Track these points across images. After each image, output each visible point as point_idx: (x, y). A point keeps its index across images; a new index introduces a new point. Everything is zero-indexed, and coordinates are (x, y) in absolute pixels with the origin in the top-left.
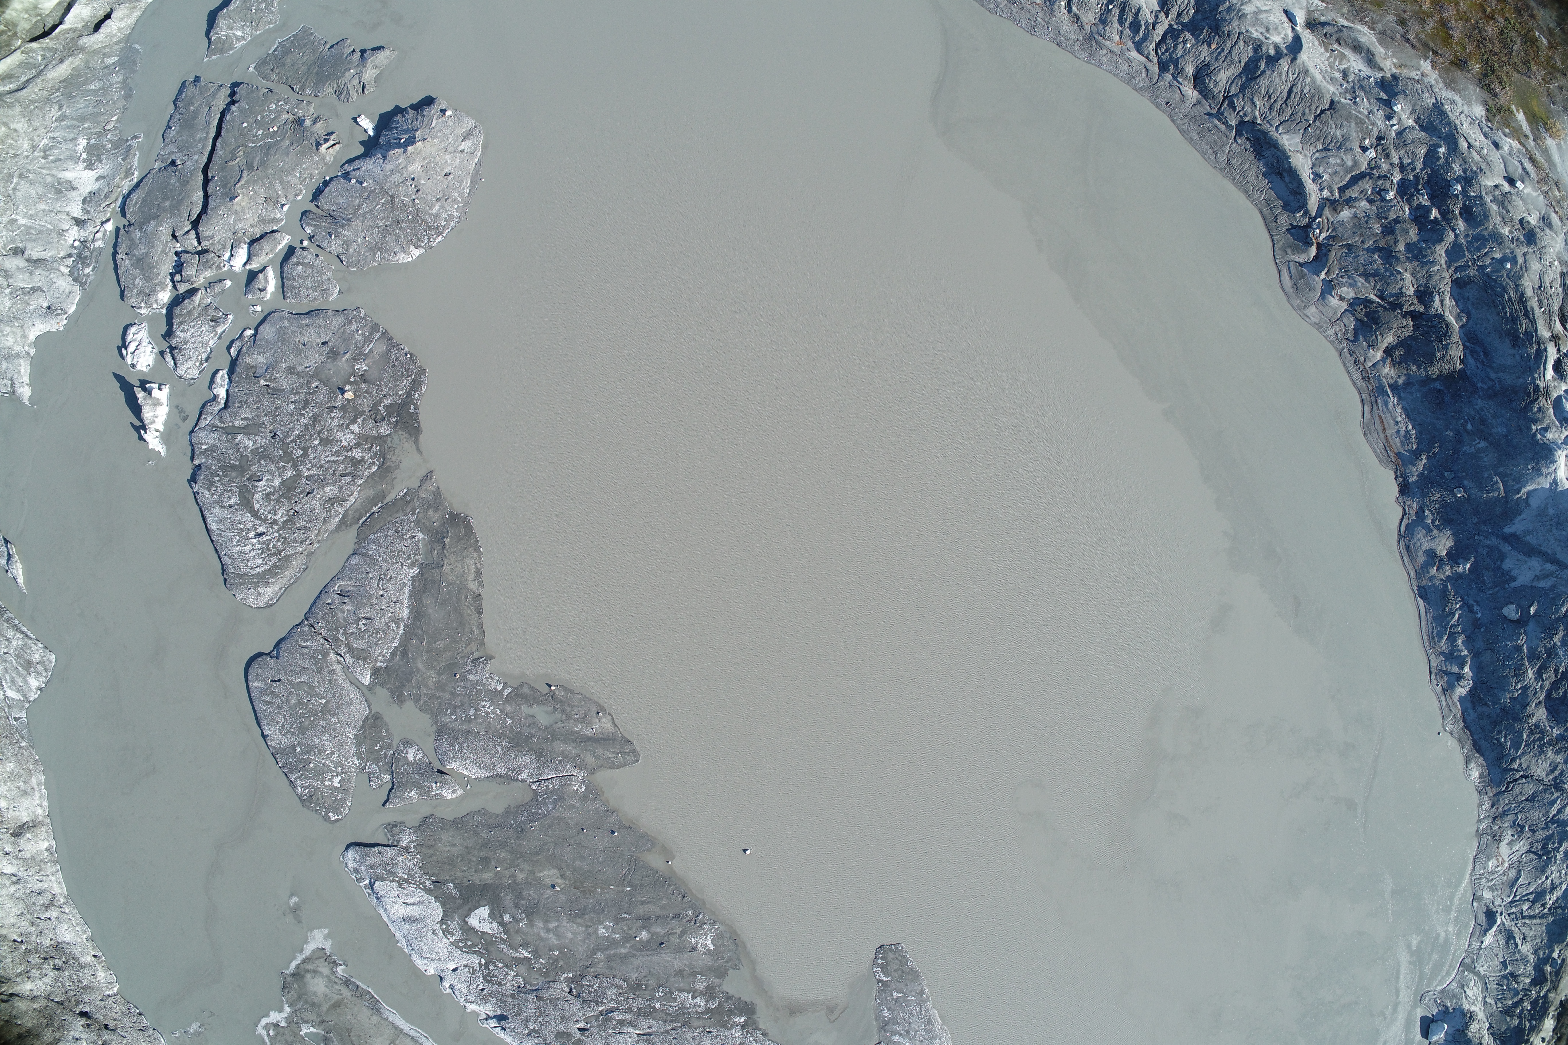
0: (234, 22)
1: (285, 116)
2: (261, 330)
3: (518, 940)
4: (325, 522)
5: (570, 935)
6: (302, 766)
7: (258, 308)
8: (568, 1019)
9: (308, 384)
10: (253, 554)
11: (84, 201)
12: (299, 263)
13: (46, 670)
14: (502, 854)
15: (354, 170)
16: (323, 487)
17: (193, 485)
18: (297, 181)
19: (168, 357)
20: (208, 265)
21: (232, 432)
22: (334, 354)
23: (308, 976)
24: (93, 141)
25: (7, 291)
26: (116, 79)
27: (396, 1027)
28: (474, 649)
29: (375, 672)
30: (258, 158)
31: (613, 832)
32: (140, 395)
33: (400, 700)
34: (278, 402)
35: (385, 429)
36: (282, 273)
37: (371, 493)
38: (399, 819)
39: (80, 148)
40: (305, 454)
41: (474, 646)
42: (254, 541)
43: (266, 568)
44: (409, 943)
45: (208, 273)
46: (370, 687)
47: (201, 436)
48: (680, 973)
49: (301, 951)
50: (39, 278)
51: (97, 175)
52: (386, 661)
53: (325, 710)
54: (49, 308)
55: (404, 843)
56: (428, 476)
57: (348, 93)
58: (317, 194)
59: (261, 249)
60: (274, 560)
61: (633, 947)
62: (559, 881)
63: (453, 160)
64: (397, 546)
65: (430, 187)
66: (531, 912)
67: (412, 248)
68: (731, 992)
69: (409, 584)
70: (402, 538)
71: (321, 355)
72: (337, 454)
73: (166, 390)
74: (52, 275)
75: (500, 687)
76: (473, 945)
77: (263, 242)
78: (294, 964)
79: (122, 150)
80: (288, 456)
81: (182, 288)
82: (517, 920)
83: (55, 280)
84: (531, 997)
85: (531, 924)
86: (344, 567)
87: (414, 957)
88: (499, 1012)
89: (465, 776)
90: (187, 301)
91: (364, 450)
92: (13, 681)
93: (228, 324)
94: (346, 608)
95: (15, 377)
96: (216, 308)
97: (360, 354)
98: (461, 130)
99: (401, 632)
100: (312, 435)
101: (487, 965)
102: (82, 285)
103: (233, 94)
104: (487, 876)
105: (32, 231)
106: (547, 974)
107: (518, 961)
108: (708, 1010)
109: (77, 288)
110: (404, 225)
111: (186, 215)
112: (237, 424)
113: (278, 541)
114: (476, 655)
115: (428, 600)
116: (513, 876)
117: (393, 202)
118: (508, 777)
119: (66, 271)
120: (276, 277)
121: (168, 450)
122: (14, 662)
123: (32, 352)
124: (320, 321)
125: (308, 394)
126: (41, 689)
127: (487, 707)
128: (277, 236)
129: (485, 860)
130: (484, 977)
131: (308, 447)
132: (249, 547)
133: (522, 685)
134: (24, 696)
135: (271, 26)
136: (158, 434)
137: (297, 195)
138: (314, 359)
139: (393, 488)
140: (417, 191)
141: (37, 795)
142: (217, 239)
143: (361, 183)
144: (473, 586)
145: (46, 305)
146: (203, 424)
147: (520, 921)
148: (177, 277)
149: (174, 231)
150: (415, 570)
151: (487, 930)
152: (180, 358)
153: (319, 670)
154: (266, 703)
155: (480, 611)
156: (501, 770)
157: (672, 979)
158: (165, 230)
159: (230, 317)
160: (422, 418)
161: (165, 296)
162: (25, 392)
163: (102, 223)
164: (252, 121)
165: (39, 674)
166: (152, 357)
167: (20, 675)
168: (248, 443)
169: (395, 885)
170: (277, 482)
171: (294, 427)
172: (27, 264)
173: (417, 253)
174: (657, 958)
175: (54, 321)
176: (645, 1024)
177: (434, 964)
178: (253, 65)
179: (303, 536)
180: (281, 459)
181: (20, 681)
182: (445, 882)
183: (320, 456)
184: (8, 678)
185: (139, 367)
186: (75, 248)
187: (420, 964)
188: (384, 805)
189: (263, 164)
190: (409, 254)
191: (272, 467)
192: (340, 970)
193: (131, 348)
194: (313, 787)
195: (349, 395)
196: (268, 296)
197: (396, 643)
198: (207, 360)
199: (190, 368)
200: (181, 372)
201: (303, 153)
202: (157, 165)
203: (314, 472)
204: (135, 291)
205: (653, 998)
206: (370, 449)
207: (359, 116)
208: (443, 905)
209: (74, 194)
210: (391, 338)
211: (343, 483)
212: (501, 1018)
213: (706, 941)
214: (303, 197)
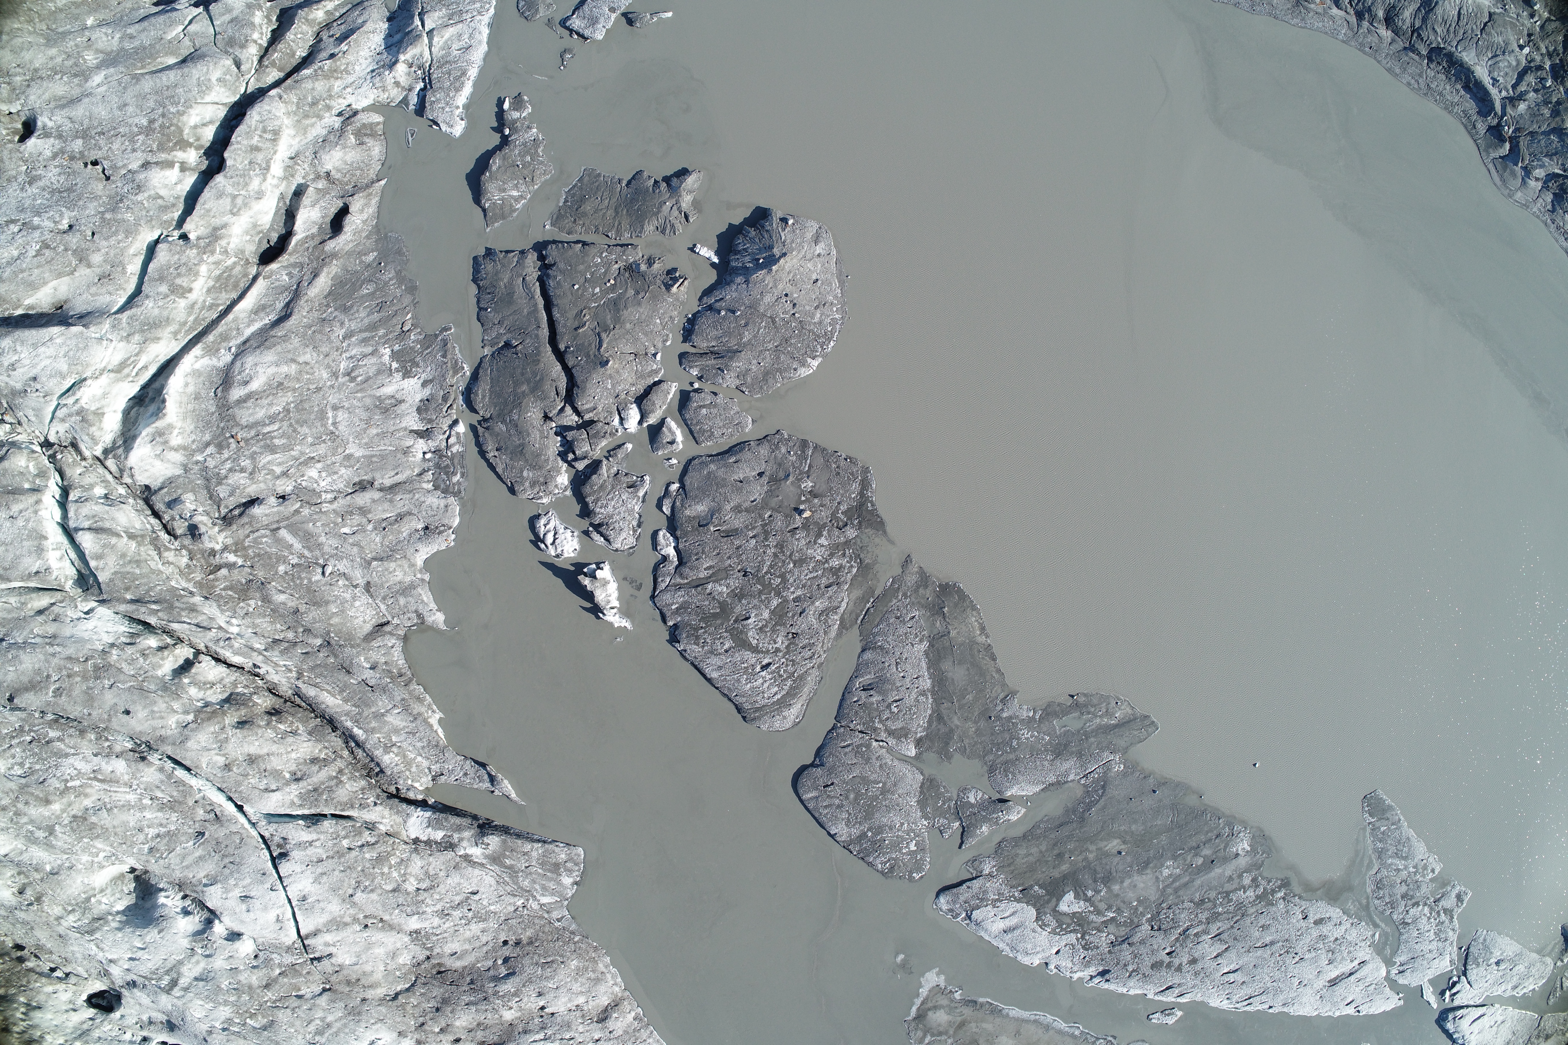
0: (504, 183)
1: (617, 266)
2: (688, 480)
3: (1103, 906)
4: (826, 633)
5: (1142, 885)
6: (877, 846)
7: (674, 461)
8: (1158, 950)
9: (761, 516)
10: (766, 685)
11: (419, 410)
12: (701, 407)
13: (576, 864)
14: (1072, 846)
15: (716, 301)
16: (813, 603)
17: (677, 645)
18: (660, 327)
19: (596, 537)
20: (598, 436)
21: (699, 584)
22: (775, 481)
23: (930, 1013)
24: (397, 348)
25: (370, 527)
26: (389, 275)
27: (1017, 1020)
28: (999, 691)
29: (918, 743)
30: (609, 317)
31: (1154, 791)
32: (586, 581)
33: (949, 757)
34: (737, 543)
35: (851, 533)
36: (685, 421)
37: (857, 593)
38: (976, 854)
39: (386, 359)
40: (784, 580)
41: (998, 689)
42: (764, 673)
43: (783, 693)
44: (1013, 948)
45: (604, 443)
46: (918, 757)
47: (667, 598)
48: (1231, 878)
49: (918, 995)
50: (402, 502)
51: (421, 381)
52: (925, 729)
53: (884, 791)
54: (427, 528)
55: (986, 871)
56: (907, 561)
57: (673, 226)
58: (688, 333)
59: (654, 404)
60: (789, 683)
61: (1192, 873)
62: (1123, 847)
63: (815, 266)
64: (902, 630)
65: (805, 298)
66: (1107, 880)
67: (809, 360)
69: (923, 658)
70: (904, 622)
71: (762, 486)
72: (815, 569)
73: (607, 567)
74: (417, 496)
75: (1031, 714)
76: (1068, 925)
77: (653, 396)
78: (914, 1009)
79: (437, 346)
80: (767, 587)
81: (581, 466)
82: (1097, 892)
83: (422, 499)
84: (1125, 946)
85: (1109, 890)
86: (858, 665)
87: (1019, 958)
88: (1101, 969)
89: (1023, 797)
90: (594, 477)
91: (839, 558)
92: (544, 888)
93: (647, 486)
94: (874, 699)
95: (421, 607)
96: (626, 474)
97: (801, 473)
98: (809, 235)
99: (930, 701)
100: (784, 562)
101: (1083, 937)
102: (456, 494)
103: (542, 258)
104: (1065, 867)
105: (374, 459)
106: (1131, 923)
107: (1106, 923)
108: (1257, 897)
109: (451, 499)
110: (793, 341)
111: (553, 393)
112: (701, 575)
113: (787, 666)
114: (1002, 696)
115: (946, 665)
116: (1086, 859)
117: (774, 322)
118: (1058, 783)
119: (430, 486)
120: (679, 425)
121: (633, 623)
122: (540, 871)
123: (427, 577)
124: (746, 455)
125: (763, 526)
126: (576, 883)
127: (1025, 734)
128: (664, 386)
129: (1060, 856)
130: (1083, 947)
131: (784, 573)
132: (761, 681)
133: (1049, 705)
134: (561, 895)
135: (548, 177)
136: (615, 610)
137: (666, 341)
138: (757, 491)
139: (878, 581)
140: (794, 305)
141: (609, 976)
142: (600, 408)
143: (734, 312)
144: (982, 639)
145: (420, 526)
146: (663, 586)
147: (1101, 891)
148: (571, 456)
149: (545, 413)
150: (925, 645)
151: (1077, 910)
152: (611, 534)
153: (868, 760)
154: (826, 807)
155: (994, 660)
156: (1052, 779)
157: (1226, 885)
158: (534, 414)
159: (647, 478)
160: (881, 512)
161: (563, 479)
162: (438, 619)
163: (451, 427)
164: (582, 280)
165: (570, 871)
166: (576, 540)
167: (551, 879)
168: (721, 589)
169: (989, 908)
170: (766, 615)
171: (763, 560)
172: (382, 494)
173: (815, 363)
174: (1212, 874)
175: (441, 539)
176: (1214, 928)
177: (1040, 956)
178: (549, 222)
179: (810, 653)
180: (760, 592)
181: (552, 885)
182: (1032, 887)
183: (798, 578)
184: (537, 887)
185: (566, 555)
186: (429, 460)
187: (1026, 960)
188: (960, 847)
189: (617, 320)
190: (809, 366)
191: (756, 602)
192: (957, 996)
193: (549, 539)
194: (893, 859)
195: (807, 514)
196: (681, 446)
197: (929, 712)
198: (639, 526)
199: (624, 539)
200: (617, 545)
201: (655, 298)
202: (487, 351)
203: (799, 593)
204: (527, 484)
205: (1215, 906)
206: (844, 555)
207: (695, 246)
208: (1034, 906)
209: (403, 406)
210: (824, 449)
211: (830, 593)
212: (1103, 973)
213: (1243, 846)
214: (673, 341)
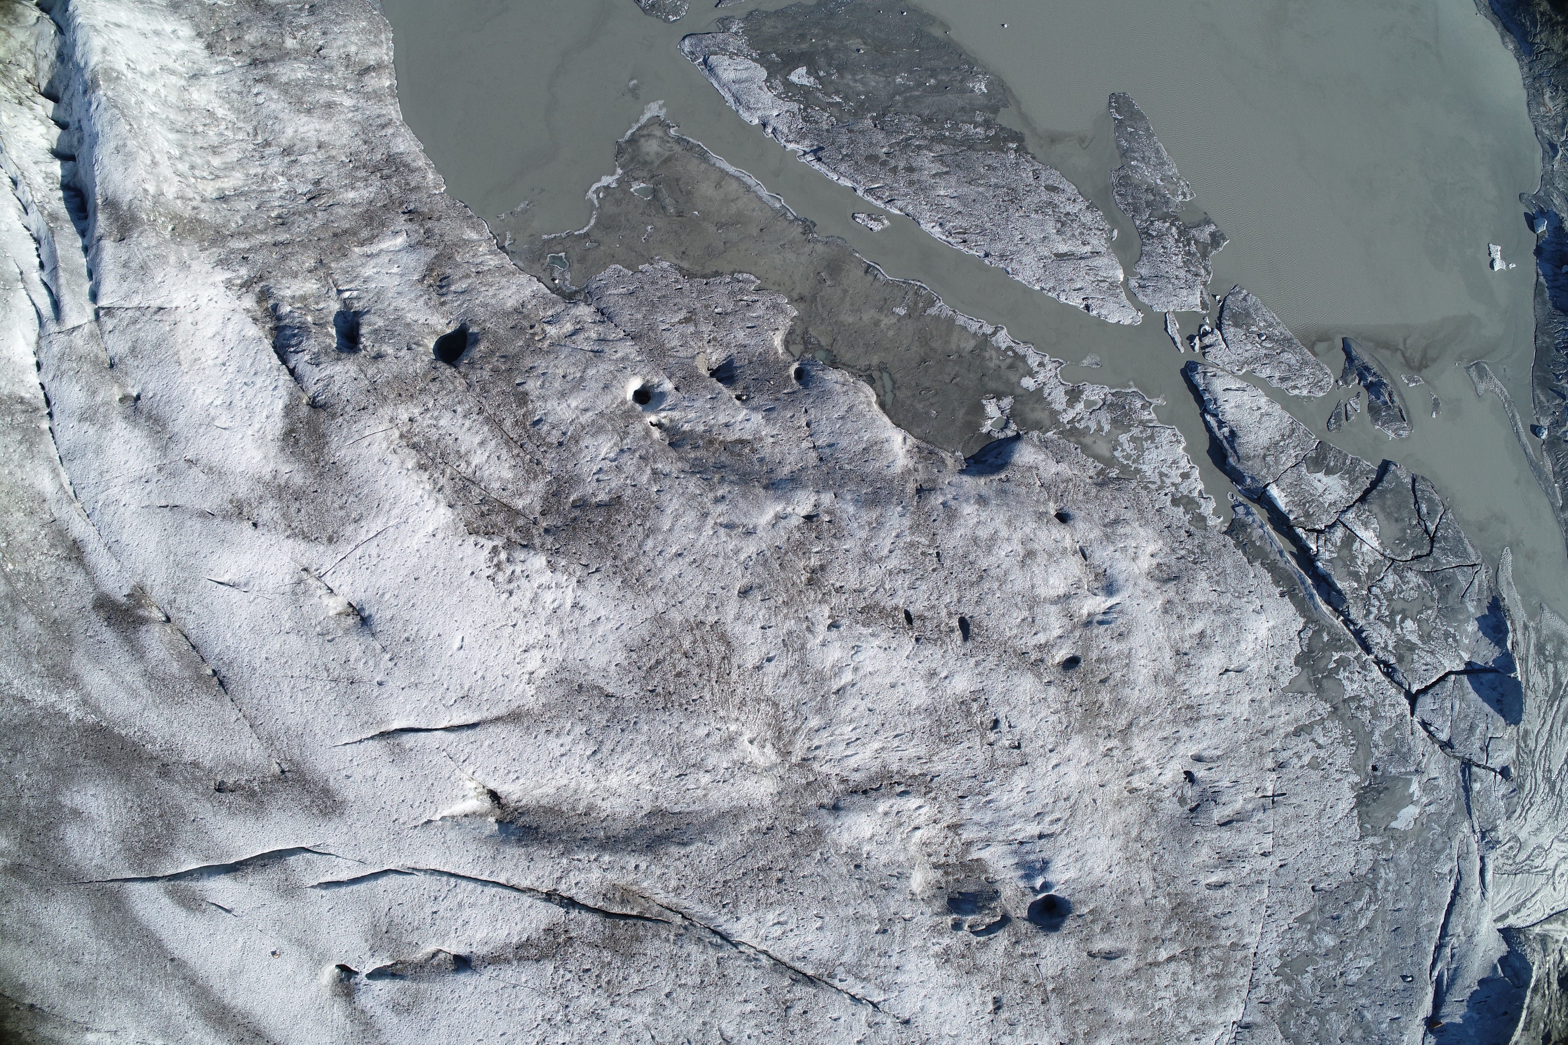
3: (831, 89)
5: (873, 84)
8: (875, 145)
14: (816, 31)
23: (642, 140)
31: (902, 13)
44: (737, 100)
48: (963, 109)
49: (637, 121)
55: (734, 30)
61: (924, 91)
62: (863, 46)
66: (841, 69)
68: (1004, 125)
76: (794, 95)
78: (629, 133)
82: (829, 74)
84: (844, 130)
85: (841, 76)
87: (741, 112)
88: (815, 146)
101: (805, 109)
104: (804, 46)
106: (855, 114)
107: (832, 104)
108: (987, 137)
116: (826, 45)
129: (802, 36)
130: (803, 118)
141: (385, 46)
147: (832, 75)
151: (805, 83)
157: (957, 114)
174: (944, 98)
176: (937, 147)
177: (759, 113)
182: (769, 53)
187: (745, 116)
188: (716, 6)
192: (673, 131)
205: (943, 128)
208: (767, 69)
212: (817, 151)
213: (981, 87)
